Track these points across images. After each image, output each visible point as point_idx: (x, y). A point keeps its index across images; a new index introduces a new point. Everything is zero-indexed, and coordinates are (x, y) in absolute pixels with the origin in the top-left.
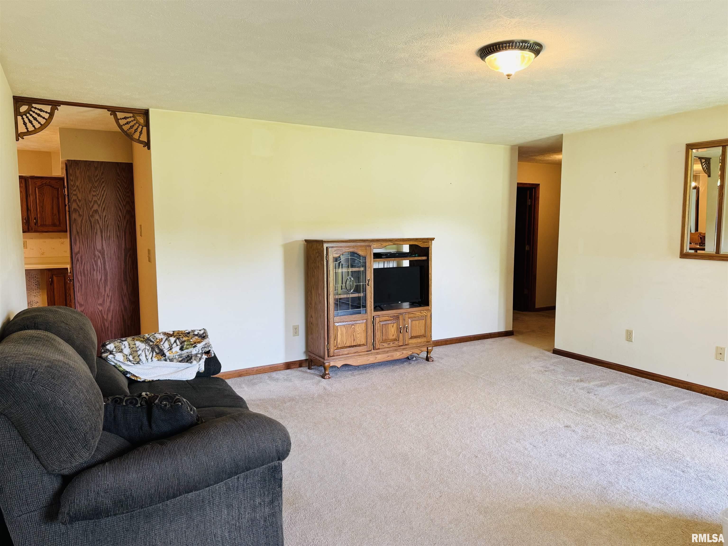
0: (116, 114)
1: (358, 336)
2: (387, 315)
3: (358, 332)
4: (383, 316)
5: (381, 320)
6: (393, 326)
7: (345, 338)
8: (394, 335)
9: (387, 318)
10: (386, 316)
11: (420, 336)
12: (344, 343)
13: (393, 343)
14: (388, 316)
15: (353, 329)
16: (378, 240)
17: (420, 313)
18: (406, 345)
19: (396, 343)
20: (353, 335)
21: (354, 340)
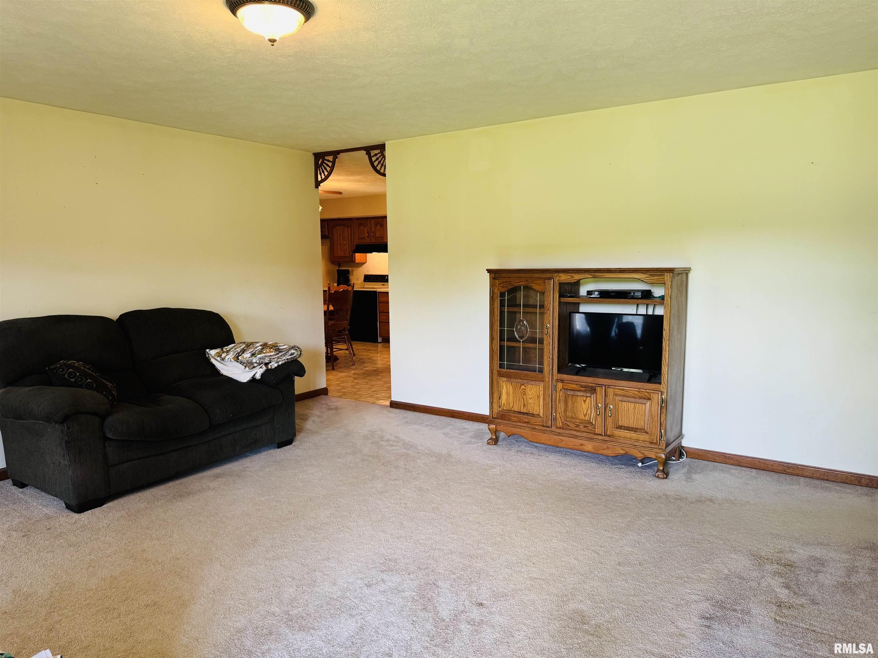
0: (370, 153)
1: (530, 401)
2: (576, 383)
3: (530, 396)
4: (571, 381)
5: (565, 387)
6: (585, 401)
7: (512, 399)
8: (586, 414)
9: (575, 386)
10: (574, 383)
11: (637, 429)
12: (511, 406)
13: (585, 427)
14: (577, 385)
15: (523, 390)
16: (567, 271)
17: (639, 392)
18: (609, 436)
19: (590, 428)
20: (523, 398)
21: (524, 406)
